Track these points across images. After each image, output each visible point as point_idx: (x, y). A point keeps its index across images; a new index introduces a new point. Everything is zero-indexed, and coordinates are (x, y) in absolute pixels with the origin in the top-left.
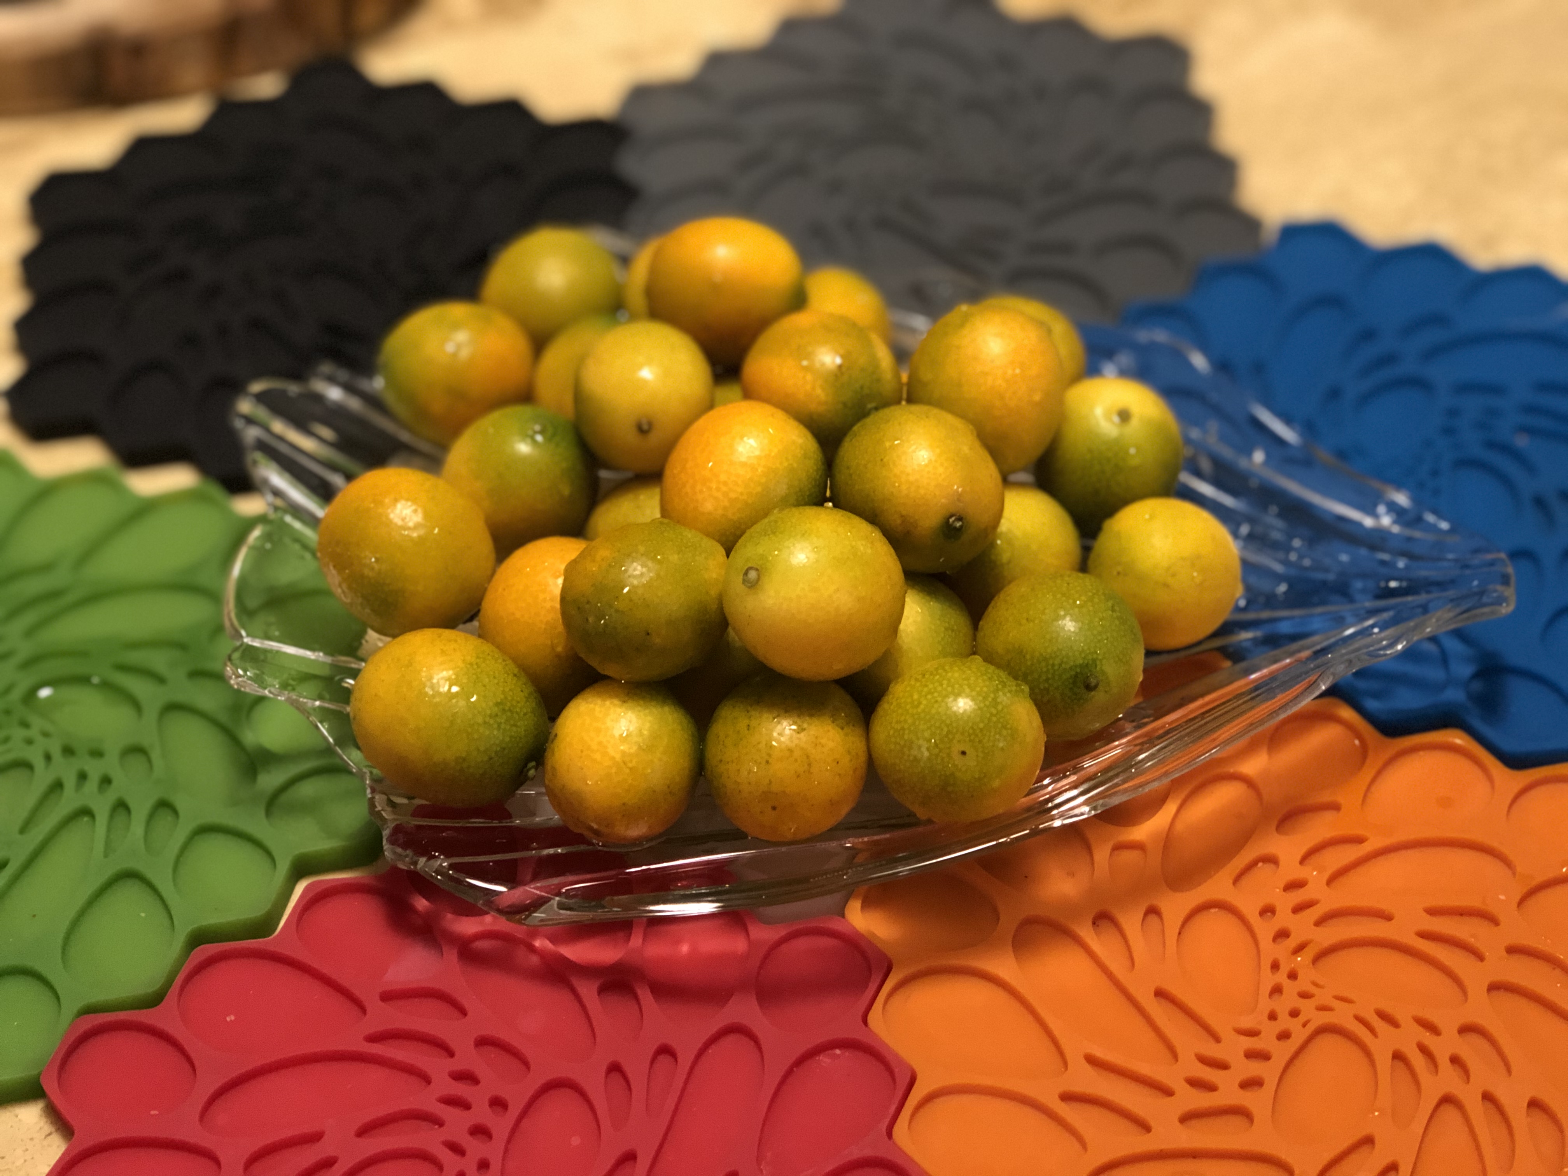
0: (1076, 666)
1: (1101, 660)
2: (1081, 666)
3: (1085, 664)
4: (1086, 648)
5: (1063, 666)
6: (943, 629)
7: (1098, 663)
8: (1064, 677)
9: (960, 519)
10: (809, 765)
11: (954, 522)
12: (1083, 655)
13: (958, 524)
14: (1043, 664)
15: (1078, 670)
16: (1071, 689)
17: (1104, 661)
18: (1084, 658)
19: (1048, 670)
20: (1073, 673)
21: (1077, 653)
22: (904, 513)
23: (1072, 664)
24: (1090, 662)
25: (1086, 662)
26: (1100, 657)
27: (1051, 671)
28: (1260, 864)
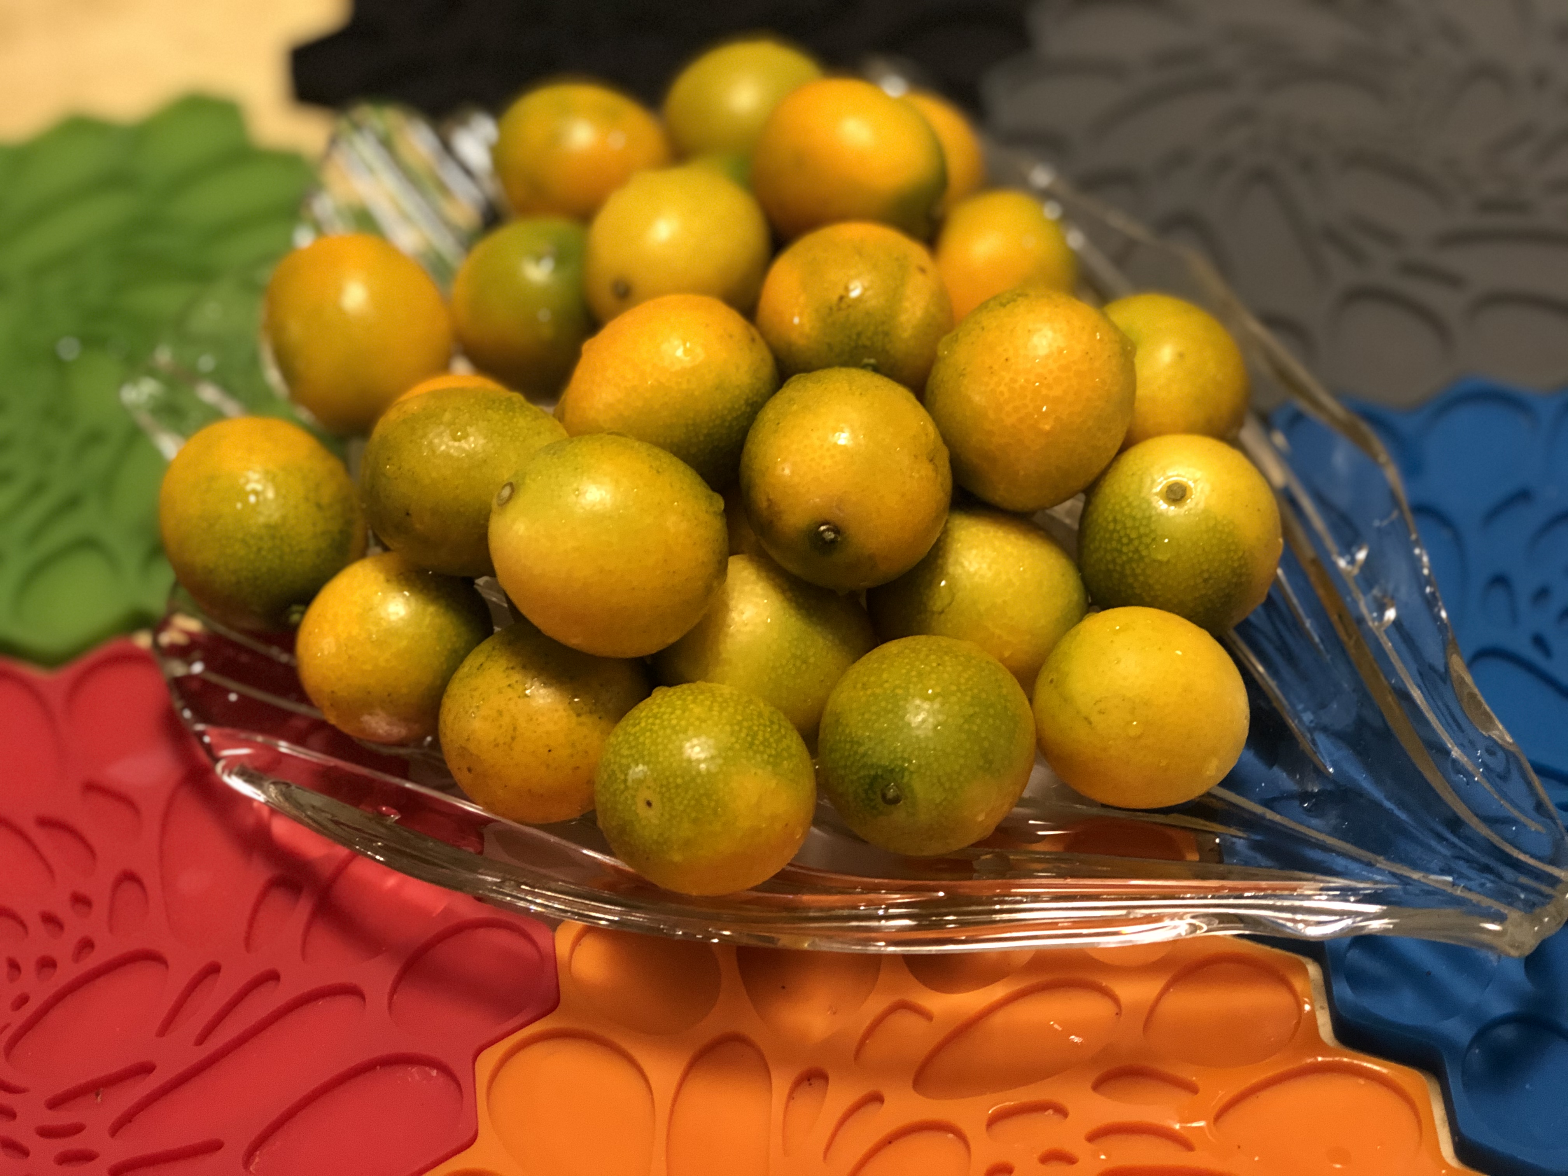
0: (879, 766)
1: (912, 773)
2: (885, 768)
3: (889, 768)
4: (899, 750)
5: (865, 759)
6: (789, 655)
7: (906, 773)
8: (862, 773)
9: (837, 530)
10: (513, 738)
11: (824, 531)
12: (892, 757)
13: (831, 535)
14: (848, 746)
15: (880, 772)
16: (866, 791)
17: (915, 776)
18: (892, 761)
19: (849, 755)
20: (873, 773)
21: (886, 752)
22: (771, 497)
23: (875, 760)
24: (897, 770)
25: (893, 766)
26: (912, 769)
27: (852, 759)
28: (1050, 1112)
